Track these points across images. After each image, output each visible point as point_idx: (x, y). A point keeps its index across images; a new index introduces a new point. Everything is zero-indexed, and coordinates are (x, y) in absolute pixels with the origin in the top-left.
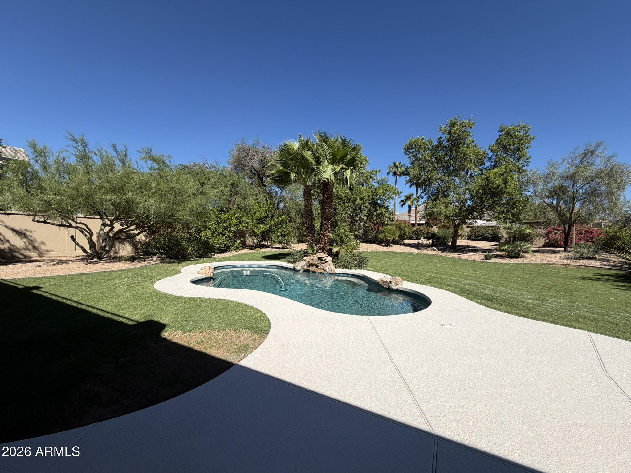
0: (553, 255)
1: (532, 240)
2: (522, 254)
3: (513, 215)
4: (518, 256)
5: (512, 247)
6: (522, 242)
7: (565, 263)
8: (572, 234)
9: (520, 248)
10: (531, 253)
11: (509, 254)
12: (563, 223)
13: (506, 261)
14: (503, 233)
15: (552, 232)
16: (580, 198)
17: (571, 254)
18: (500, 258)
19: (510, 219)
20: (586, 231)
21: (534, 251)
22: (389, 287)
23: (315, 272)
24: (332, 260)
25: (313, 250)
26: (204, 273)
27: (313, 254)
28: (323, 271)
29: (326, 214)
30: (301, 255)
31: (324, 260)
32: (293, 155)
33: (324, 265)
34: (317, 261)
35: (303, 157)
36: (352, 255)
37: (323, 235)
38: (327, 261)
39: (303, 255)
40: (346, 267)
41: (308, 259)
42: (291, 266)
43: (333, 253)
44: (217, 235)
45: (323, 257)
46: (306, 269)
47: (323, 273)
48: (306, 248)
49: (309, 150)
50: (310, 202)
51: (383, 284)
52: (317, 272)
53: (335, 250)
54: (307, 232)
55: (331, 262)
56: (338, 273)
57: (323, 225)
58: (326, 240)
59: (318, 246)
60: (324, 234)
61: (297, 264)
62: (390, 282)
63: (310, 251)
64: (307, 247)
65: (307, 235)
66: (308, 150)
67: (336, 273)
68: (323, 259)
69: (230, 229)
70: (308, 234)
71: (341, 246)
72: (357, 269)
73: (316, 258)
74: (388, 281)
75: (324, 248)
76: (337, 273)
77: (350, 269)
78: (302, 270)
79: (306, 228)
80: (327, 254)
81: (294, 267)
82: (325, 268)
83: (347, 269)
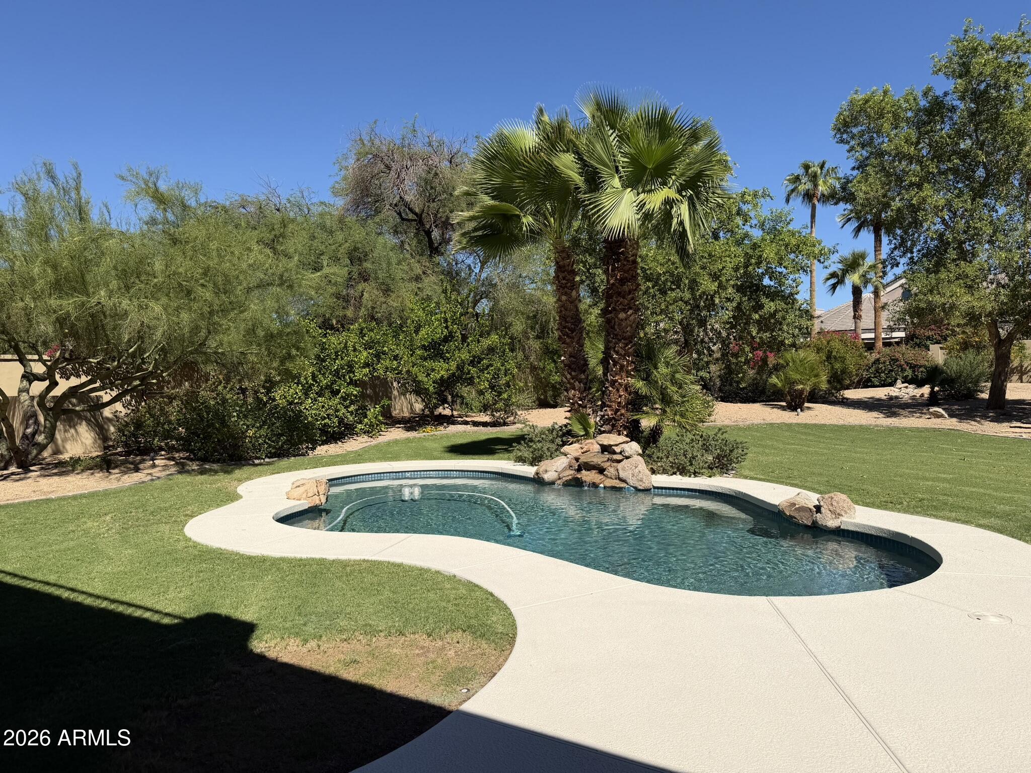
22: (815, 523)
23: (595, 485)
24: (640, 452)
25: (585, 426)
26: (304, 496)
27: (587, 435)
28: (618, 481)
29: (620, 325)
30: (552, 441)
31: (621, 453)
32: (524, 166)
33: (620, 466)
34: (600, 454)
35: (553, 171)
36: (698, 437)
37: (613, 383)
38: (627, 454)
39: (559, 441)
40: (683, 471)
41: (573, 450)
42: (529, 471)
43: (642, 432)
44: (317, 393)
45: (616, 445)
46: (570, 477)
47: (619, 489)
48: (567, 421)
49: (568, 151)
50: (574, 293)
51: (796, 515)
52: (602, 485)
53: (647, 423)
54: (569, 376)
55: (640, 458)
56: (662, 488)
57: (611, 357)
58: (620, 396)
59: (599, 413)
60: (616, 381)
61: (545, 464)
62: (818, 509)
63: (578, 429)
64: (569, 419)
65: (568, 386)
66: (564, 151)
67: (655, 488)
68: (617, 449)
69: (352, 375)
70: (572, 381)
71: (664, 412)
72: (714, 475)
73: (597, 448)
74: (811, 506)
75: (616, 420)
76: (658, 488)
77: (695, 476)
78: (559, 482)
79: (565, 365)
80: (627, 436)
81: (537, 474)
82: (622, 475)
83: (686, 475)
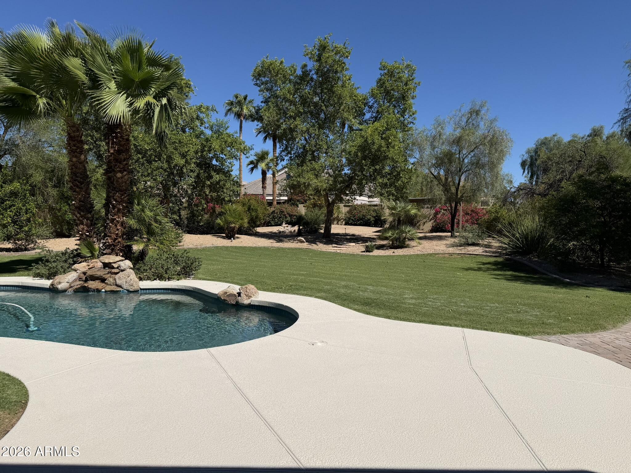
0: (439, 242)
1: (419, 223)
2: (408, 242)
3: (398, 189)
4: (403, 245)
5: (397, 234)
6: (407, 227)
7: (450, 252)
8: (459, 215)
9: (405, 235)
10: (417, 241)
11: (393, 243)
12: (449, 200)
13: (389, 252)
14: (387, 214)
15: (440, 212)
16: (465, 170)
17: (456, 240)
18: (383, 250)
19: (393, 195)
20: (472, 211)
21: (420, 238)
22: (237, 302)
23: (98, 291)
24: (132, 266)
25: (92, 250)
27: (93, 256)
28: (116, 287)
29: (117, 181)
30: (66, 261)
31: (118, 268)
32: (40, 60)
33: (117, 277)
34: (102, 269)
35: (64, 69)
36: (171, 256)
37: (112, 221)
38: (122, 268)
39: (71, 261)
40: (161, 278)
41: (82, 267)
42: (46, 283)
43: (134, 253)
45: (115, 263)
46: (79, 286)
47: (117, 292)
48: (77, 247)
49: (77, 57)
50: (83, 157)
51: (227, 299)
52: (103, 290)
53: (137, 248)
54: (78, 215)
55: (132, 271)
56: (146, 289)
57: (111, 203)
58: (118, 230)
59: (102, 241)
60: (115, 219)
61: (58, 278)
62: (239, 294)
63: (85, 252)
64: (79, 245)
65: (78, 222)
66: (73, 56)
67: (141, 289)
68: (115, 265)
70: (81, 219)
71: (149, 240)
72: (181, 279)
73: (100, 265)
74: (235, 293)
75: (114, 246)
76: (144, 289)
77: (169, 280)
78: (71, 289)
79: (76, 208)
80: (122, 256)
81: (52, 285)
82: (118, 282)
83: (163, 280)
